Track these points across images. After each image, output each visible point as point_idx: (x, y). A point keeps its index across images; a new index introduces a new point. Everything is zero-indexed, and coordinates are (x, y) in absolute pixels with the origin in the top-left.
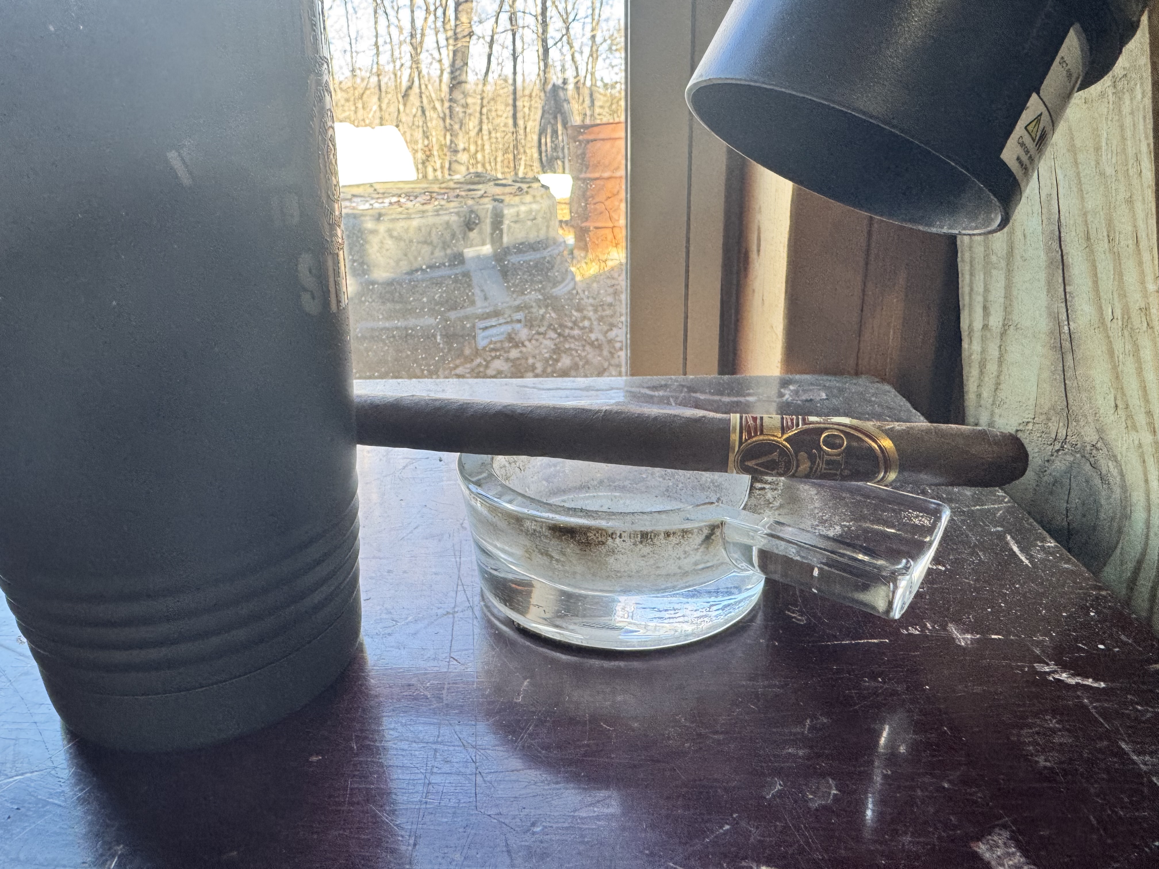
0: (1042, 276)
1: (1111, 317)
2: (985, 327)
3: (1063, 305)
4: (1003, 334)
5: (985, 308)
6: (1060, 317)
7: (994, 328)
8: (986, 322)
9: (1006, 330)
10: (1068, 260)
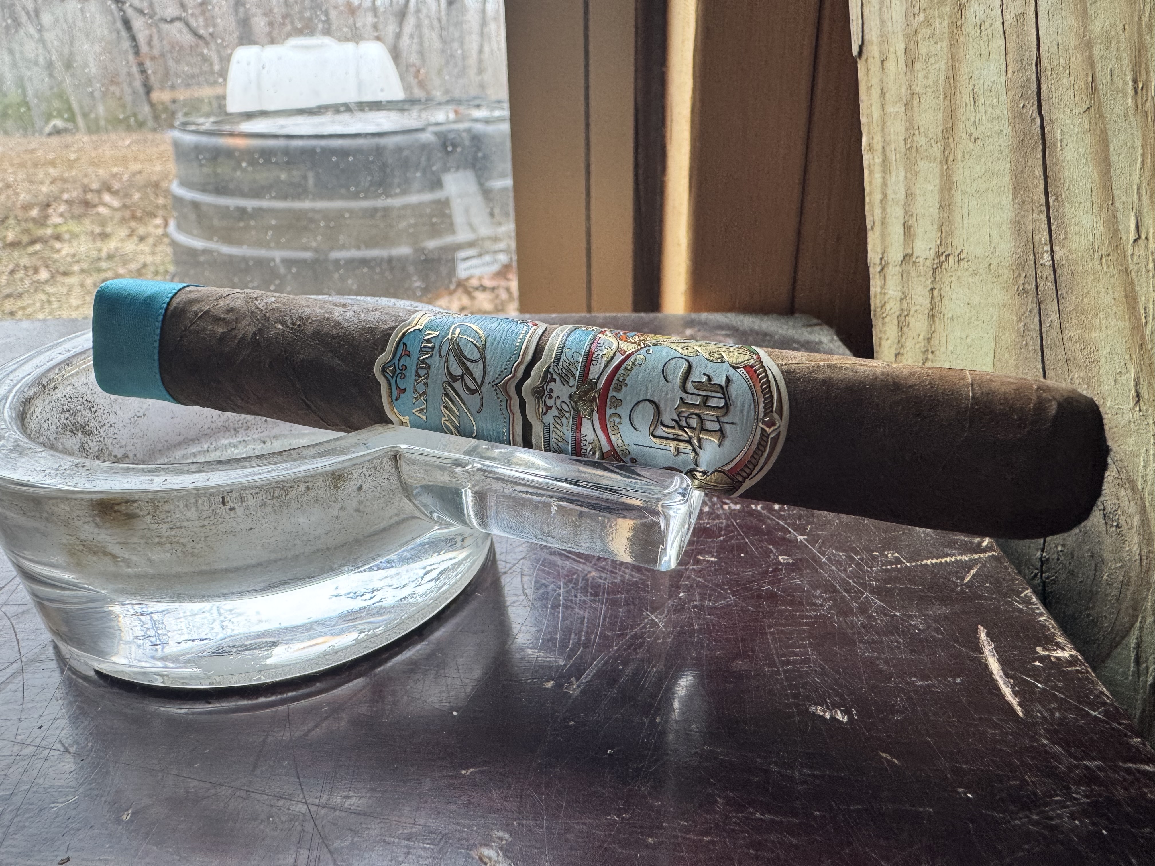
0: (1005, 166)
1: (1132, 236)
2: (907, 257)
3: (1044, 216)
4: (937, 269)
5: (907, 228)
6: (1037, 238)
7: (921, 260)
8: (909, 251)
9: (941, 264)
10: (1055, 134)
